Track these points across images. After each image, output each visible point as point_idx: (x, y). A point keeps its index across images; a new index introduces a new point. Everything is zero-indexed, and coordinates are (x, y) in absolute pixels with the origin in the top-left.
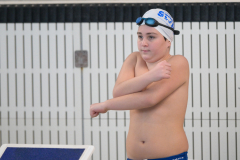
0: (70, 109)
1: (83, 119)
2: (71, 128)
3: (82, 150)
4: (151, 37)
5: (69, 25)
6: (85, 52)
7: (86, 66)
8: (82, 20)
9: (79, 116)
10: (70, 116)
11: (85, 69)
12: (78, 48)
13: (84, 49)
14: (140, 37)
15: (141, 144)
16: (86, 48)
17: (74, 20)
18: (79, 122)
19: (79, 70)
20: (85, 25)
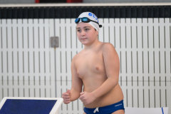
0: (48, 75)
1: (56, 81)
2: (48, 87)
3: (55, 101)
4: (86, 29)
6: (57, 38)
7: (58, 47)
8: (55, 17)
11: (57, 49)
12: (52, 35)
14: (79, 30)
16: (57, 35)
17: (50, 17)
18: (53, 82)
19: (53, 49)
20: (57, 20)
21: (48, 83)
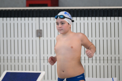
0: (35, 55)
1: (40, 59)
2: (35, 64)
3: (40, 73)
5: (34, 18)
6: (41, 30)
7: (42, 36)
8: (40, 16)
9: (38, 58)
10: (35, 58)
11: (41, 38)
12: (38, 29)
13: (41, 29)
14: (58, 24)
15: (62, 73)
16: (41, 28)
17: (36, 16)
18: (38, 61)
19: (38, 38)
20: (41, 18)
21: (35, 61)
